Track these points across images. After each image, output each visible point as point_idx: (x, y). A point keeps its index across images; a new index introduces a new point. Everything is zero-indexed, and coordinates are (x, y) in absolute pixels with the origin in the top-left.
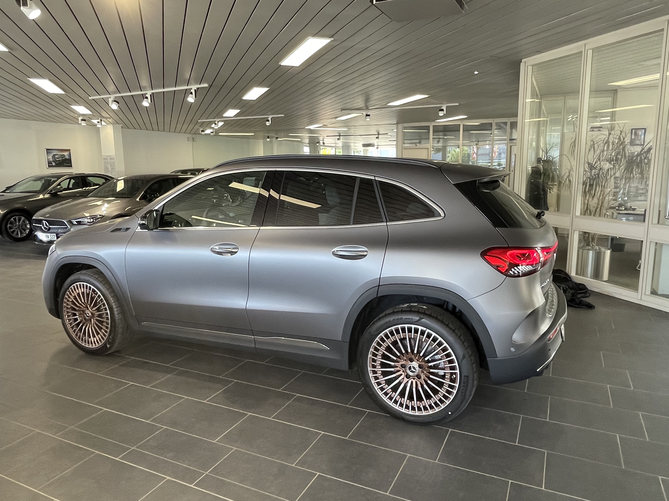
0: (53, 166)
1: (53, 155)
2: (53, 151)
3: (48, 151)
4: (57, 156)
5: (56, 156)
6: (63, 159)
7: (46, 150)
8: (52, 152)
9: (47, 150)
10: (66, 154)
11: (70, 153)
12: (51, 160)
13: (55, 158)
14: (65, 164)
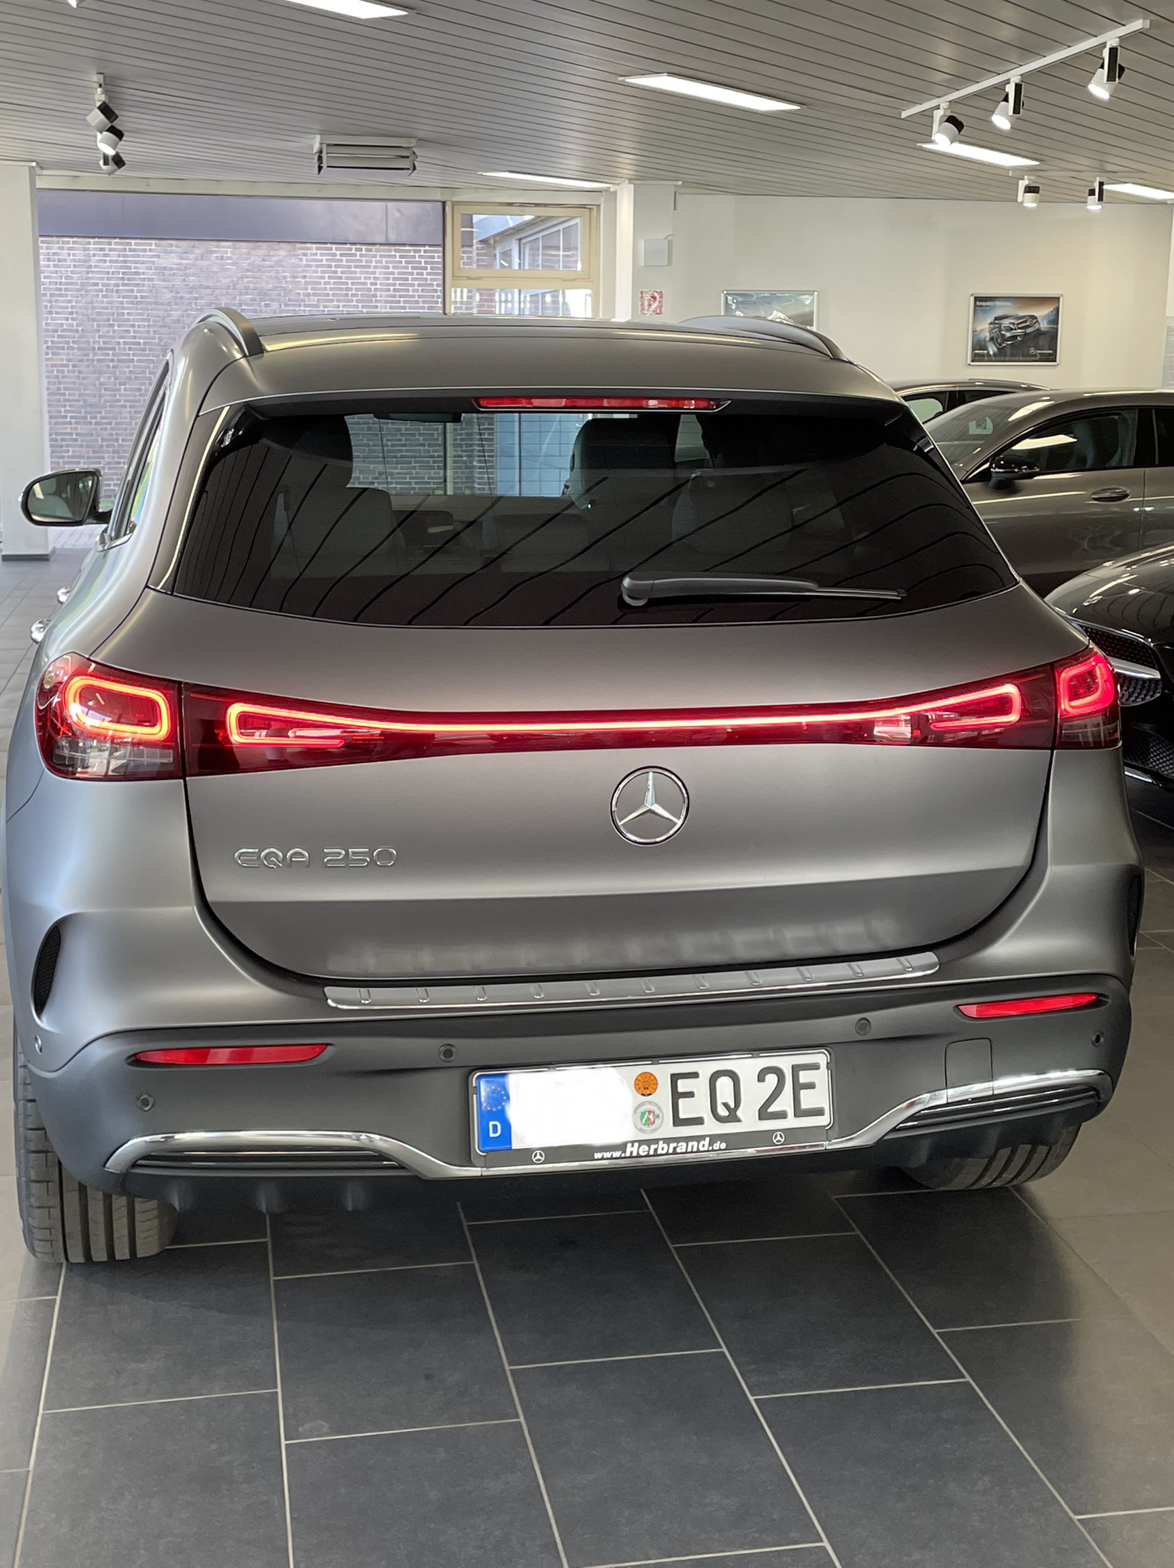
0: (989, 358)
1: (996, 319)
2: (997, 303)
3: (982, 302)
4: (1006, 323)
5: (1003, 321)
6: (1029, 330)
7: (972, 299)
8: (993, 307)
9: (977, 299)
10: (1041, 313)
11: (1057, 309)
12: (987, 335)
13: (1000, 330)
14: (1032, 350)
